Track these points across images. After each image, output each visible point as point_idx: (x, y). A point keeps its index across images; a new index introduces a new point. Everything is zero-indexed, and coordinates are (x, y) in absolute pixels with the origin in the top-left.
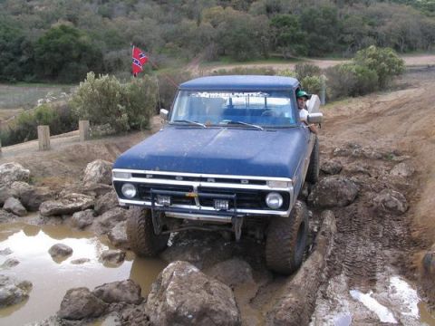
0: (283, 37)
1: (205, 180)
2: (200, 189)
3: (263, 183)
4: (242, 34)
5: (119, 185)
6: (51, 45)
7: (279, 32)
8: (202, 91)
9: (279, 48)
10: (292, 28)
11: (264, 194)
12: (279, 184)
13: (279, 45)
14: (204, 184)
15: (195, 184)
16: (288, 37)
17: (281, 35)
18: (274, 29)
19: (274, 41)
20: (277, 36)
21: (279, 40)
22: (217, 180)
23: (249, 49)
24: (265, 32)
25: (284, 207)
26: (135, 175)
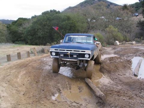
1: (71, 51)
2: (70, 53)
3: (84, 52)
5: (51, 52)
8: (71, 35)
11: (85, 54)
12: (88, 52)
14: (71, 52)
15: (69, 52)
22: (74, 51)
25: (89, 58)
26: (55, 50)
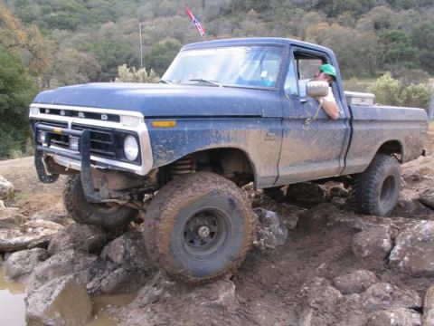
0: (391, 54)
4: (348, 51)
6: (156, 61)
7: (387, 49)
9: (387, 65)
10: (401, 44)
13: (387, 62)
16: (397, 54)
17: (390, 51)
18: (382, 45)
19: (381, 58)
20: (384, 53)
21: (386, 57)
23: (354, 67)
24: (372, 49)
